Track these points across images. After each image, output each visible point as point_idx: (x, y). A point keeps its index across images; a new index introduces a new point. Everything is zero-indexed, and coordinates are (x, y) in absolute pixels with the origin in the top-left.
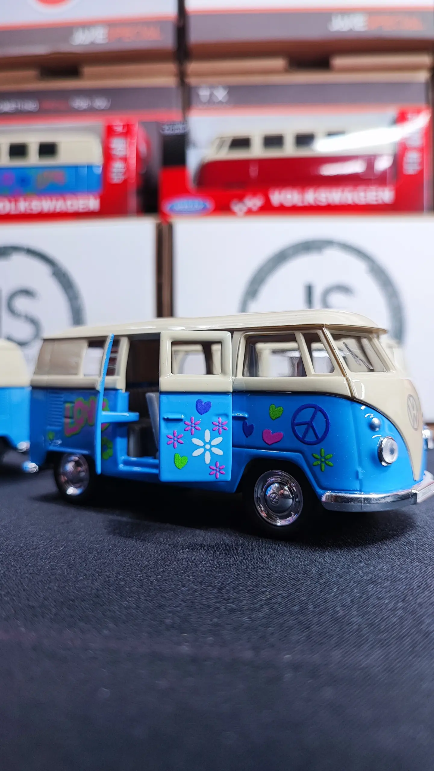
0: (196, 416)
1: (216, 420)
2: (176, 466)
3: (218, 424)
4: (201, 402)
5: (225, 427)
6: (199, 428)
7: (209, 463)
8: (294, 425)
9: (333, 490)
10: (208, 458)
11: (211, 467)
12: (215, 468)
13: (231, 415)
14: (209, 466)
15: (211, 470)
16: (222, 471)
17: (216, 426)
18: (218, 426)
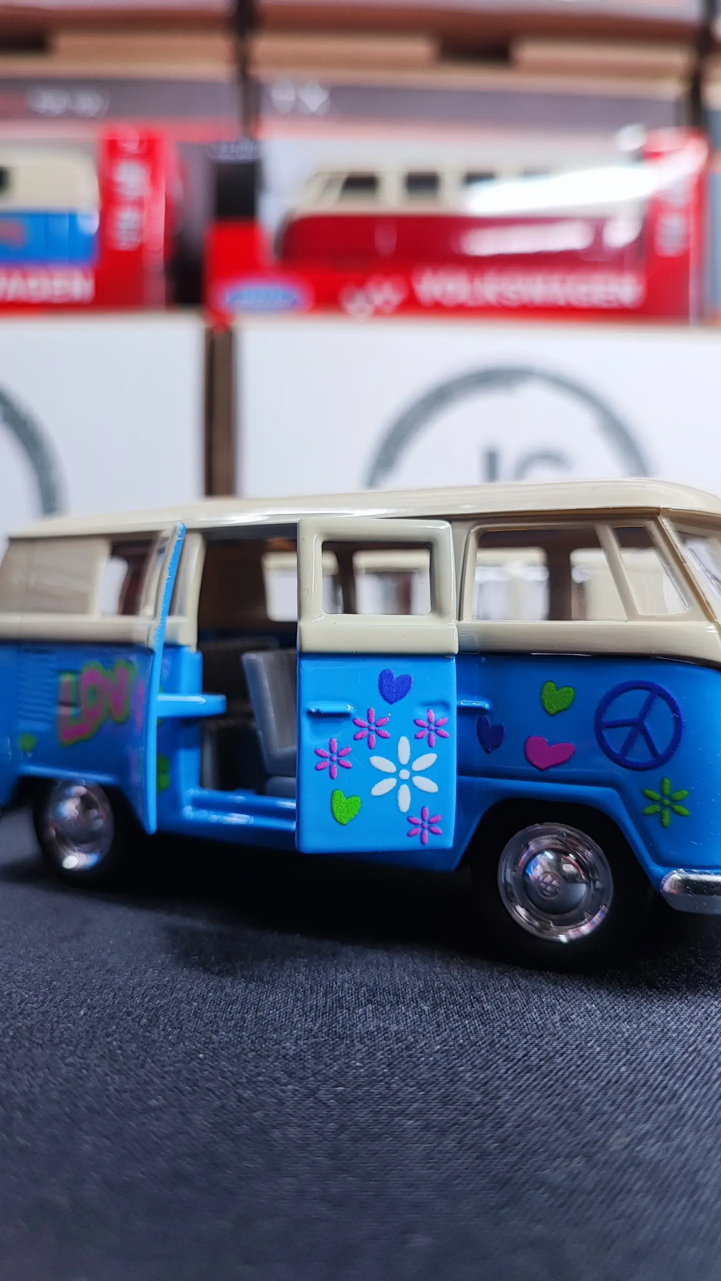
0: (380, 708)
1: (421, 714)
2: (334, 818)
3: (427, 724)
4: (390, 674)
5: (442, 730)
6: (386, 732)
7: (408, 812)
8: (600, 726)
9: (688, 867)
10: (405, 801)
11: (411, 818)
12: (420, 821)
13: (454, 703)
14: (407, 816)
15: (412, 826)
16: (437, 828)
17: (422, 729)
18: (426, 729)
